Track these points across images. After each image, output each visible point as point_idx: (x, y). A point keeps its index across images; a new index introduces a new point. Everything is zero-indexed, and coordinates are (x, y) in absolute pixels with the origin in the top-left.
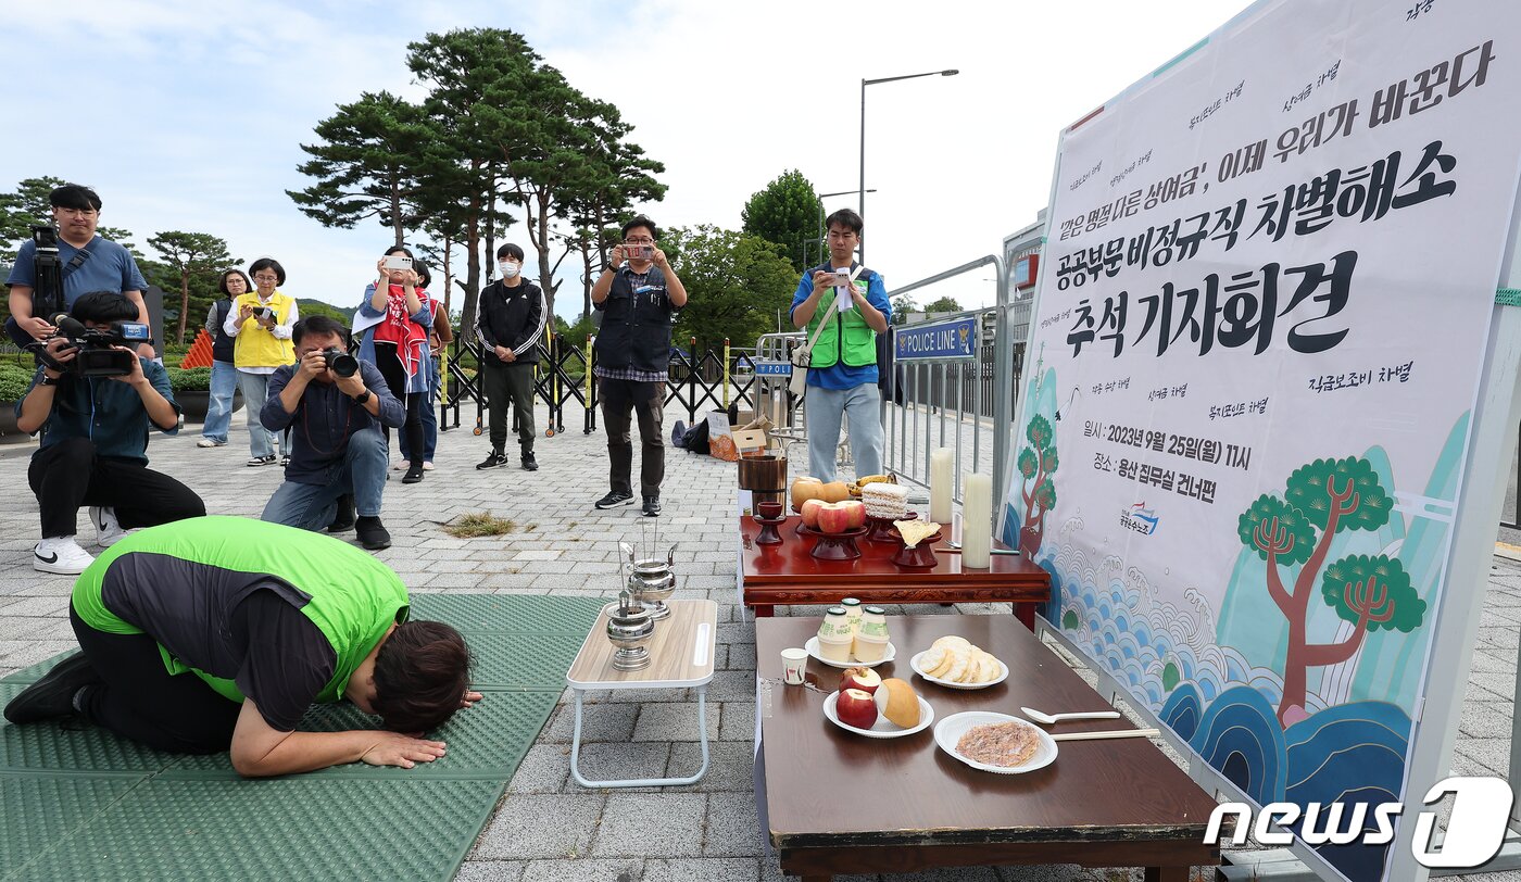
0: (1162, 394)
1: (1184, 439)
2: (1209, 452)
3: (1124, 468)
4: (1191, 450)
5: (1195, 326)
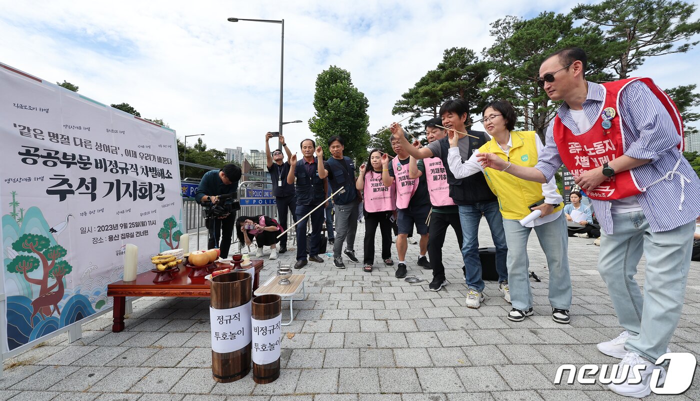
0: (123, 212)
2: (143, 224)
3: (111, 238)
4: (137, 225)
5: (130, 193)
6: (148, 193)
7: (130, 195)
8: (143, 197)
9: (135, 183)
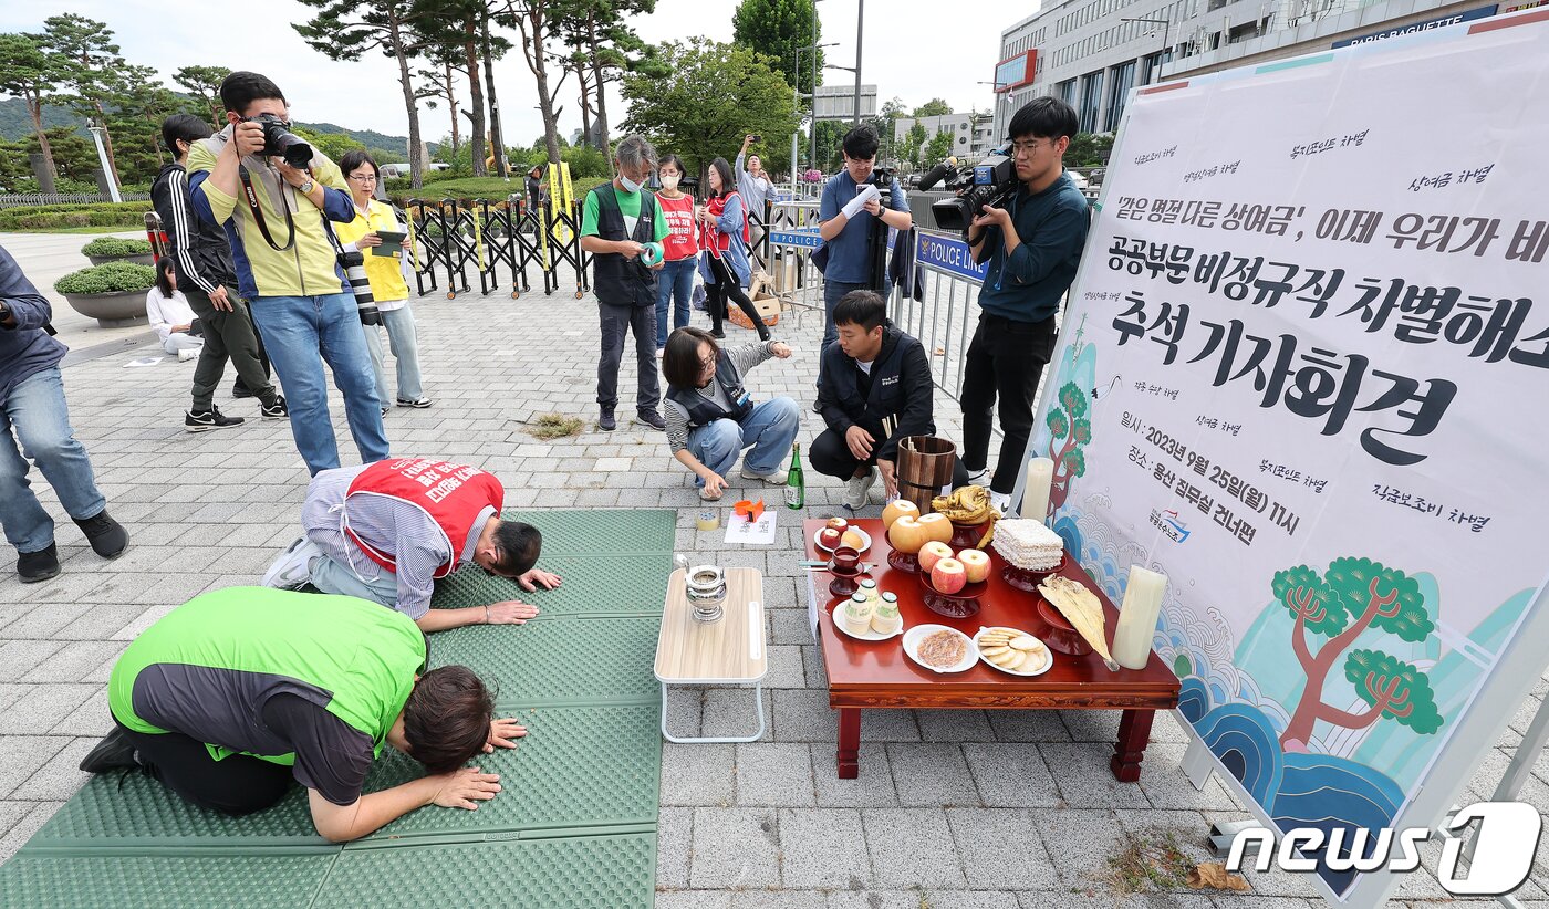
0: (1213, 424)
1: (1229, 475)
2: (1254, 499)
3: (1159, 471)
4: (1235, 488)
5: (1261, 376)
6: (1331, 399)
7: (1259, 384)
8: (1305, 407)
9: (1289, 343)
